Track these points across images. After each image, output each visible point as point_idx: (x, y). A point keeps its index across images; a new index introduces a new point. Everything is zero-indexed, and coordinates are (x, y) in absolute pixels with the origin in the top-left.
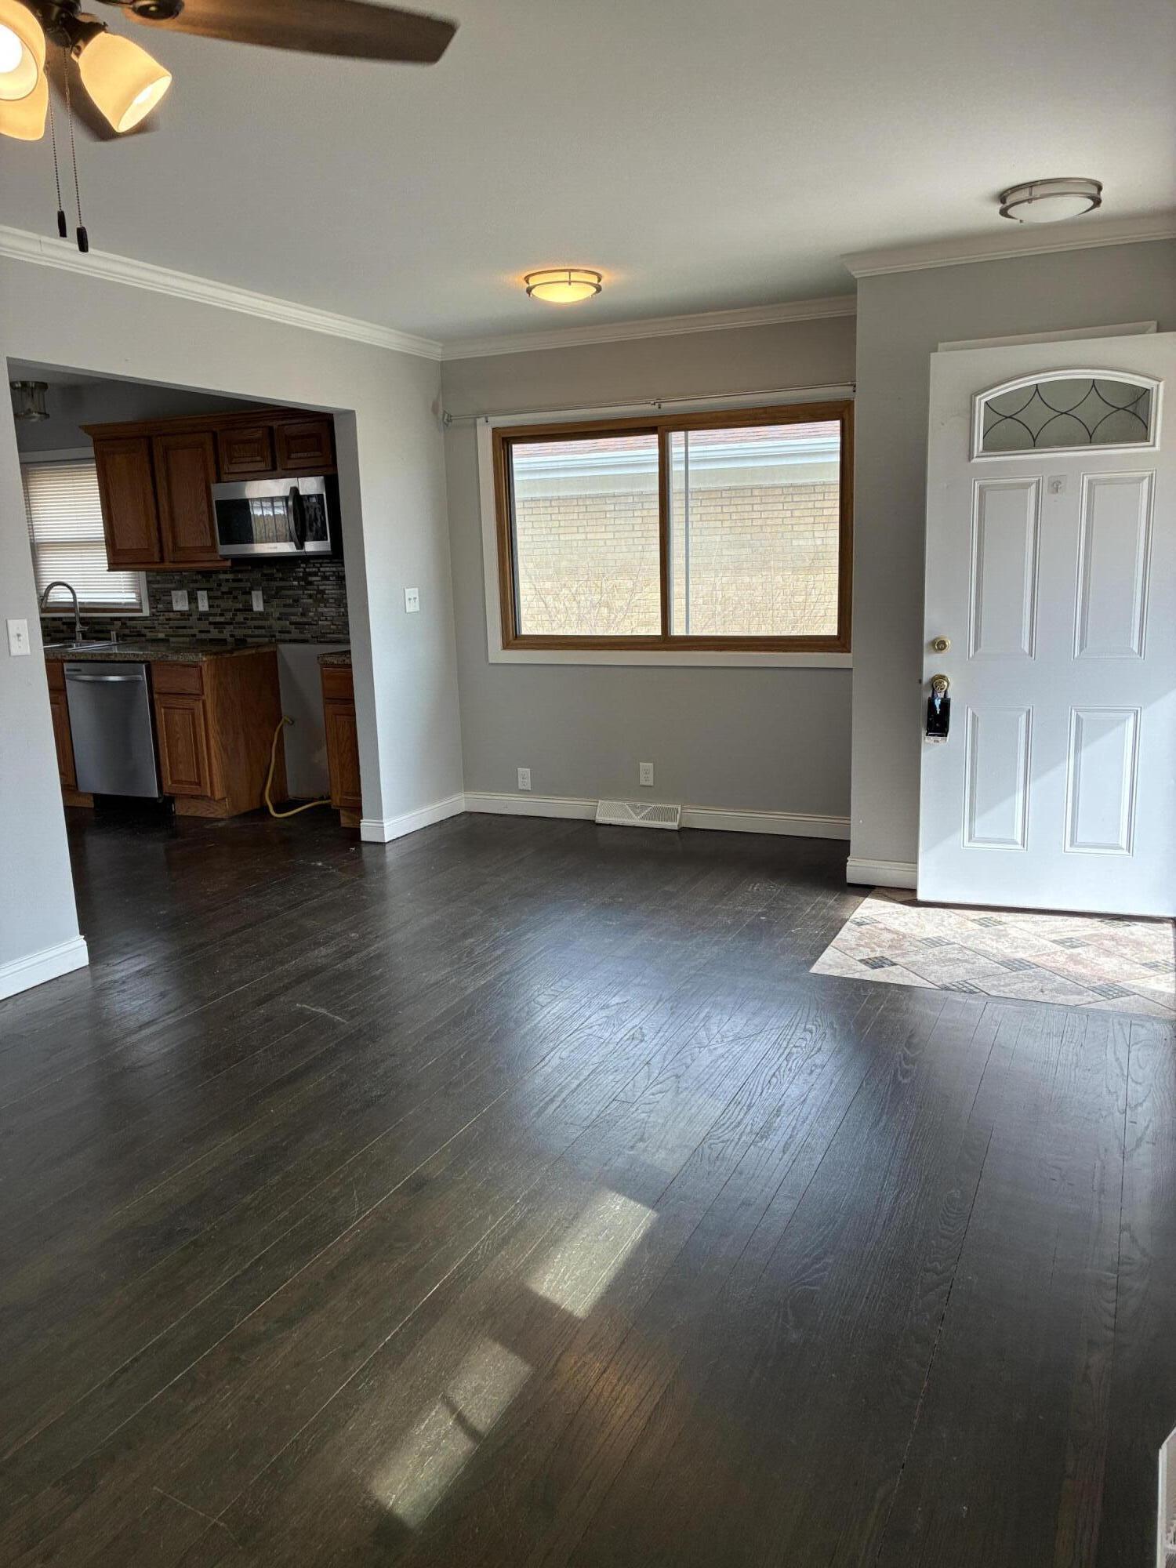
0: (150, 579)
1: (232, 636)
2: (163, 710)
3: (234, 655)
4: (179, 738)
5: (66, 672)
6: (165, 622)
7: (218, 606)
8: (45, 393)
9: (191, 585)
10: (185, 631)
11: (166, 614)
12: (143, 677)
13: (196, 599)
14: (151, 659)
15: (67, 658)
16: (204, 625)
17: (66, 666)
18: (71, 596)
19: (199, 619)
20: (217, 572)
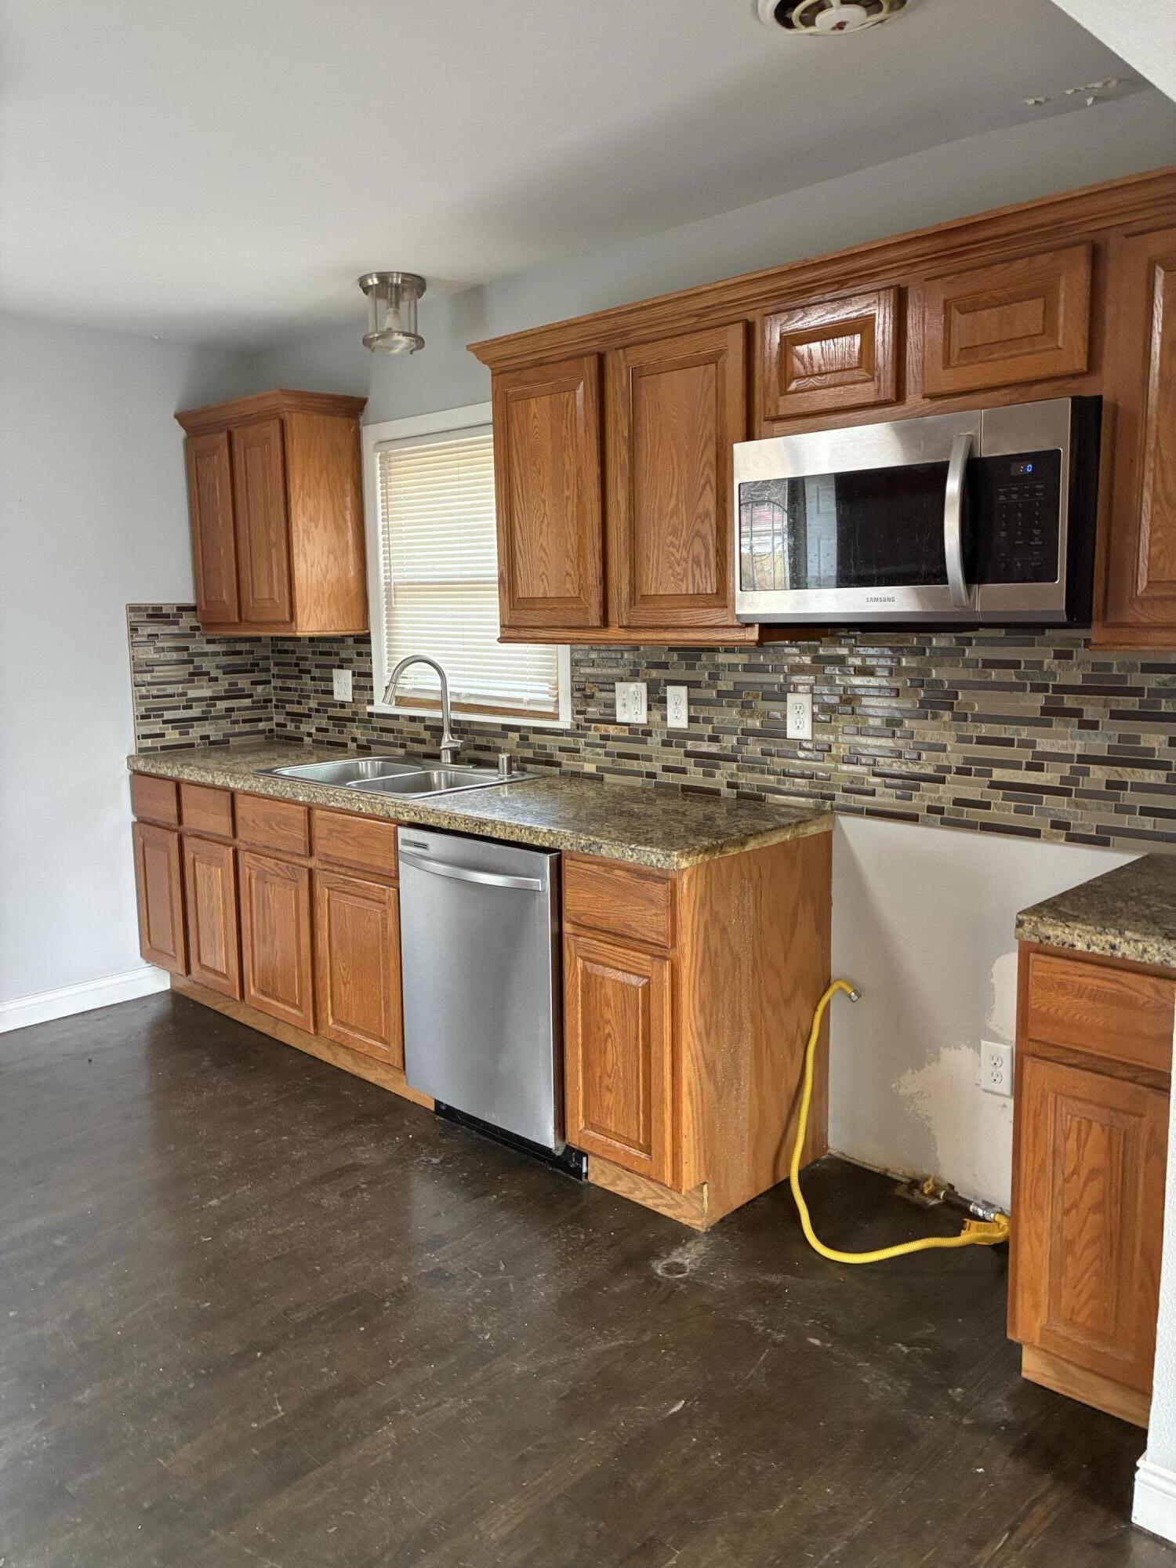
0: (577, 656)
1: (730, 785)
2: (580, 962)
3: (747, 848)
4: (609, 1035)
5: (401, 847)
6: (599, 741)
7: (708, 720)
8: (419, 301)
9: (654, 674)
10: (635, 765)
11: (602, 726)
12: (543, 884)
13: (663, 700)
14: (565, 846)
15: (406, 818)
16: (675, 757)
17: (404, 833)
18: (439, 681)
19: (665, 744)
20: (713, 650)
